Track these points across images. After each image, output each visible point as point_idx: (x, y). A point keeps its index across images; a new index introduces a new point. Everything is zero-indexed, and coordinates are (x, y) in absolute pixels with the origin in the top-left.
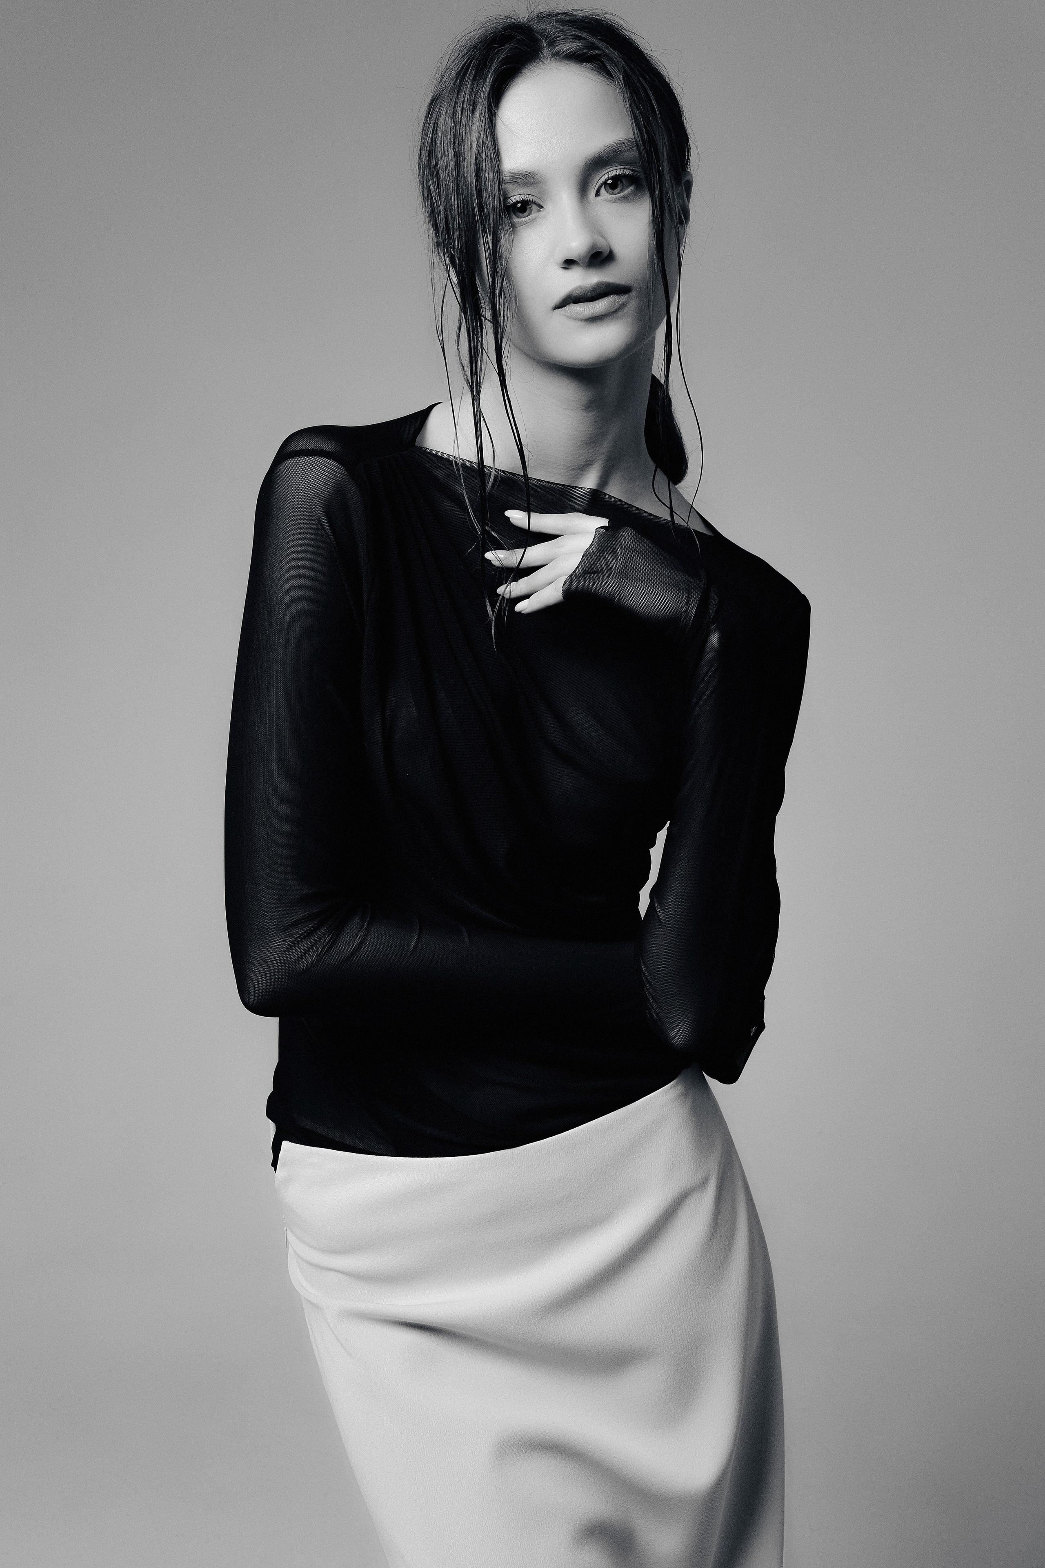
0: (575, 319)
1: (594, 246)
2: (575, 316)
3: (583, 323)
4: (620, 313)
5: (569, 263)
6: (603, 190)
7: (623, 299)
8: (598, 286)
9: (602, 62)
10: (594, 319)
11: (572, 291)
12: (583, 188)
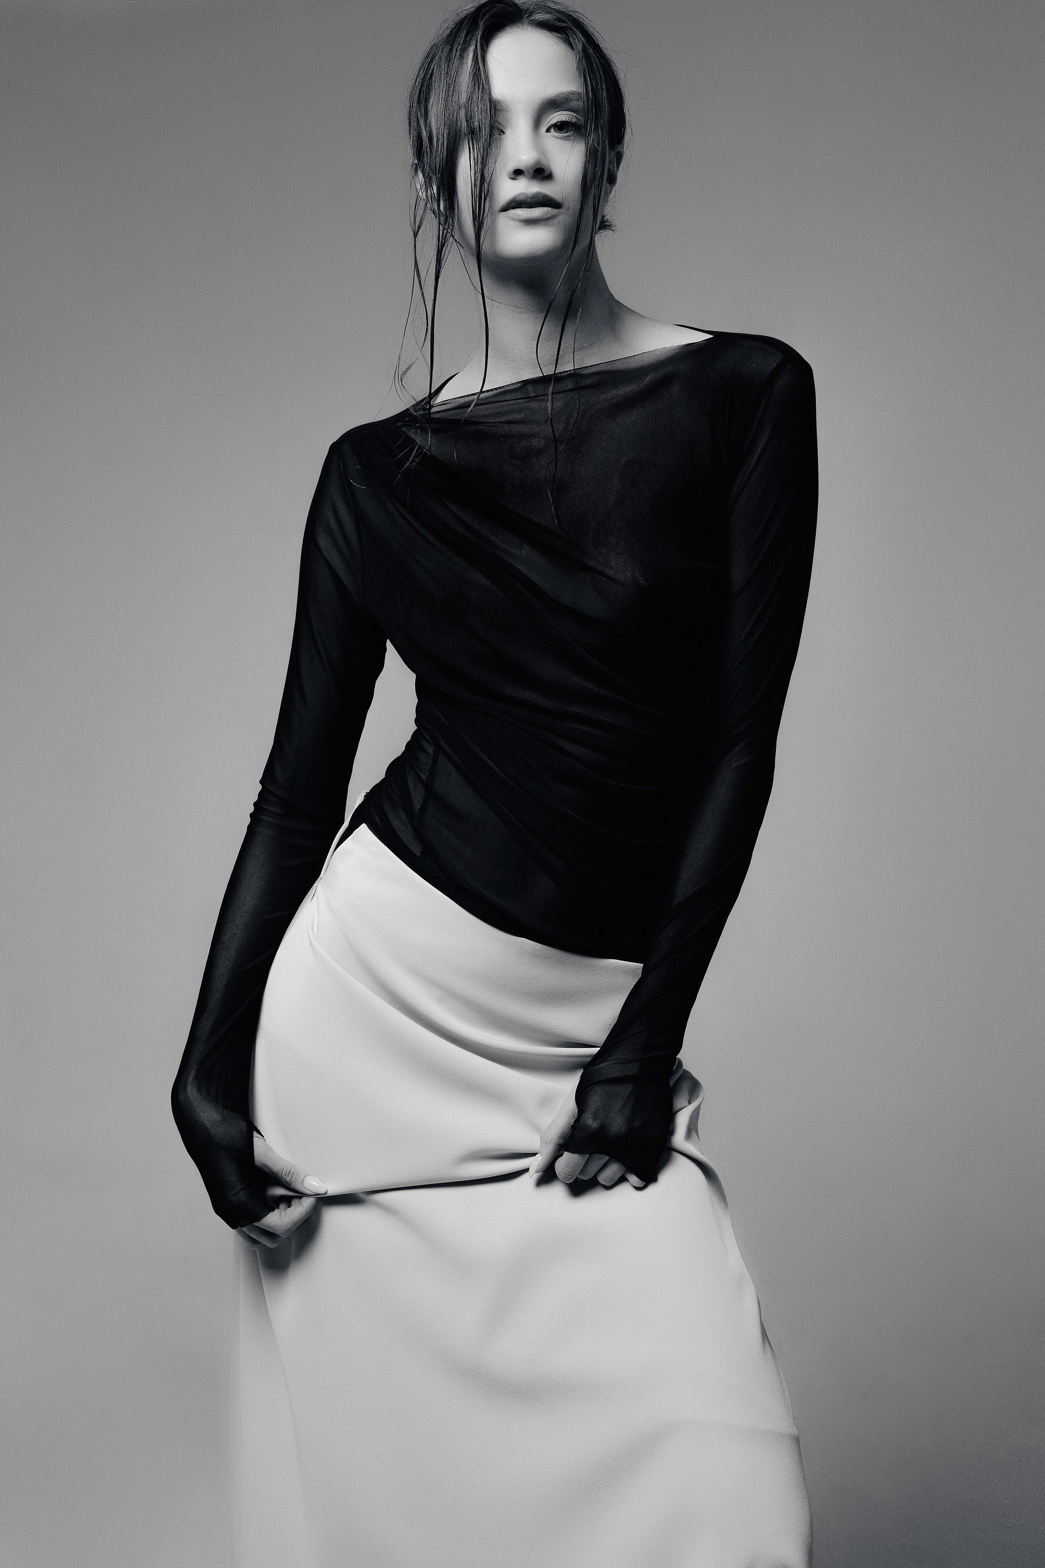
0: (515, 220)
1: (538, 162)
2: (516, 217)
3: (521, 224)
4: (551, 222)
5: (518, 173)
6: (552, 130)
7: (555, 211)
8: (536, 196)
9: (567, 35)
10: (530, 222)
11: (516, 196)
12: (537, 122)
